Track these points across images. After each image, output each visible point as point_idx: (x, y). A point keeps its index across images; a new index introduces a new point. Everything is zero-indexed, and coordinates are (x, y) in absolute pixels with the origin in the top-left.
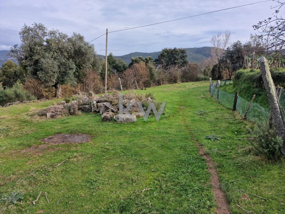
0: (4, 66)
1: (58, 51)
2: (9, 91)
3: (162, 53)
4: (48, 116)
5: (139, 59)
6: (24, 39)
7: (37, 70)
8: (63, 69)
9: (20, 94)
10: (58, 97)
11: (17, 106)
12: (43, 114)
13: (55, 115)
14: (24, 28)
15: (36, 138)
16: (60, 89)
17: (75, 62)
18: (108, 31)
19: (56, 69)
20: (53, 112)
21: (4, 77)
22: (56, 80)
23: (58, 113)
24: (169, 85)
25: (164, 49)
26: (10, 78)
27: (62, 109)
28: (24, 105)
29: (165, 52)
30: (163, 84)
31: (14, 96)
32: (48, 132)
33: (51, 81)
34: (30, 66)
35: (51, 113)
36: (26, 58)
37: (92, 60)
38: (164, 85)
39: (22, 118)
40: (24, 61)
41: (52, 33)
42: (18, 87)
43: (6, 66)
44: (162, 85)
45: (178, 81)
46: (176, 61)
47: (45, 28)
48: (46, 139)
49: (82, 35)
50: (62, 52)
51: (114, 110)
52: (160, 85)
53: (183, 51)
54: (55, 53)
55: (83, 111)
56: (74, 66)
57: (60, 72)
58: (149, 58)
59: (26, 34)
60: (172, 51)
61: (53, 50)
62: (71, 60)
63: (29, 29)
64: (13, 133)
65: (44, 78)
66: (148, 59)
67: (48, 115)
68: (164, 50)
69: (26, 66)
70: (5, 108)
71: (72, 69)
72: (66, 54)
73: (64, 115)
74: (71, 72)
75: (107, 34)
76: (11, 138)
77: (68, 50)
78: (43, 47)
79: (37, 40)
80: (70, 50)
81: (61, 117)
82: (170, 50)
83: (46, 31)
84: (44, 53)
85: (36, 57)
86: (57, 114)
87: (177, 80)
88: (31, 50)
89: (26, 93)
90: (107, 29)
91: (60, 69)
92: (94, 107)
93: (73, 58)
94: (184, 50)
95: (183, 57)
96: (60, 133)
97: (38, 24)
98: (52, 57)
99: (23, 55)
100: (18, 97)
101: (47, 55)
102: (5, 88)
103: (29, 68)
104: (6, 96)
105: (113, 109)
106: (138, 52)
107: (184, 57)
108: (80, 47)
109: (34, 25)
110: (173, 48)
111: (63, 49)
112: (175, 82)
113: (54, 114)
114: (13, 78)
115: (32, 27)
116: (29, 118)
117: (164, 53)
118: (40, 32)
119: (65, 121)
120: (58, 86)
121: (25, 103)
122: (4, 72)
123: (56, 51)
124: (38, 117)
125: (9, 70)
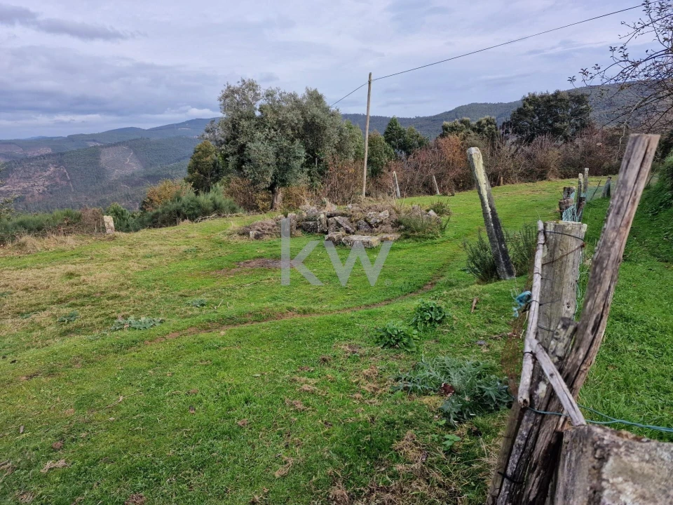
0: (198, 152)
1: (276, 127)
2: (204, 199)
3: (521, 106)
4: (251, 236)
5: (460, 125)
6: (226, 108)
7: (243, 162)
8: (283, 160)
9: (220, 204)
10: (276, 209)
11: (212, 223)
12: (244, 233)
13: (261, 235)
14: (226, 88)
15: (229, 261)
16: (280, 196)
17: (306, 145)
18: (372, 78)
19: (272, 159)
20: (258, 230)
21: (196, 173)
22: (272, 179)
23: (266, 232)
24: (523, 185)
25: (527, 96)
26: (206, 175)
27: (273, 226)
28: (223, 220)
29: (530, 104)
30: (505, 182)
31: (210, 208)
32: (246, 255)
33: (264, 181)
34: (233, 154)
35: (255, 232)
36: (227, 141)
37: (336, 139)
38: (508, 185)
39: (216, 238)
40: (223, 147)
41: (269, 95)
42: (218, 192)
43: (200, 153)
44: (502, 186)
45: (549, 174)
46: (558, 125)
47: (257, 86)
48: (242, 263)
49: (320, 92)
50: (283, 128)
51: (350, 229)
52: (499, 185)
53: (578, 98)
54: (272, 130)
55: (305, 230)
56: (303, 153)
57: (277, 164)
58: (487, 121)
59: (227, 100)
60: (549, 101)
61: (269, 125)
62: (297, 141)
63: (233, 92)
64: (202, 254)
65: (253, 176)
66: (484, 122)
67: (252, 233)
68: (527, 100)
69: (227, 156)
70: (195, 224)
71: (299, 158)
72: (290, 132)
73: (275, 236)
74: (297, 164)
75: (370, 83)
76: (200, 260)
77: (293, 124)
78: (254, 121)
79: (245, 109)
80: (297, 124)
81: (270, 239)
82: (542, 97)
83: (258, 92)
84: (253, 131)
85: (242, 140)
86: (264, 234)
87: (546, 173)
88: (234, 126)
89: (230, 203)
90: (370, 75)
91: (279, 159)
92: (321, 223)
93: (302, 137)
94: (582, 95)
95: (577, 114)
96: (261, 257)
97: (246, 81)
98: (266, 138)
99: (223, 137)
100: (217, 209)
101: (258, 134)
102: (197, 193)
103: (230, 158)
104: (199, 207)
105: (347, 227)
106: (476, 104)
107: (581, 112)
108: (314, 116)
109: (241, 84)
110: (551, 92)
111: (284, 122)
112: (542, 177)
113: (259, 233)
114: (211, 175)
115: (238, 86)
116: (225, 238)
117: (528, 105)
118: (250, 95)
119: (274, 244)
120: (276, 189)
121: (224, 217)
122: (197, 163)
123: (273, 128)
124: (238, 236)
125: (204, 160)
